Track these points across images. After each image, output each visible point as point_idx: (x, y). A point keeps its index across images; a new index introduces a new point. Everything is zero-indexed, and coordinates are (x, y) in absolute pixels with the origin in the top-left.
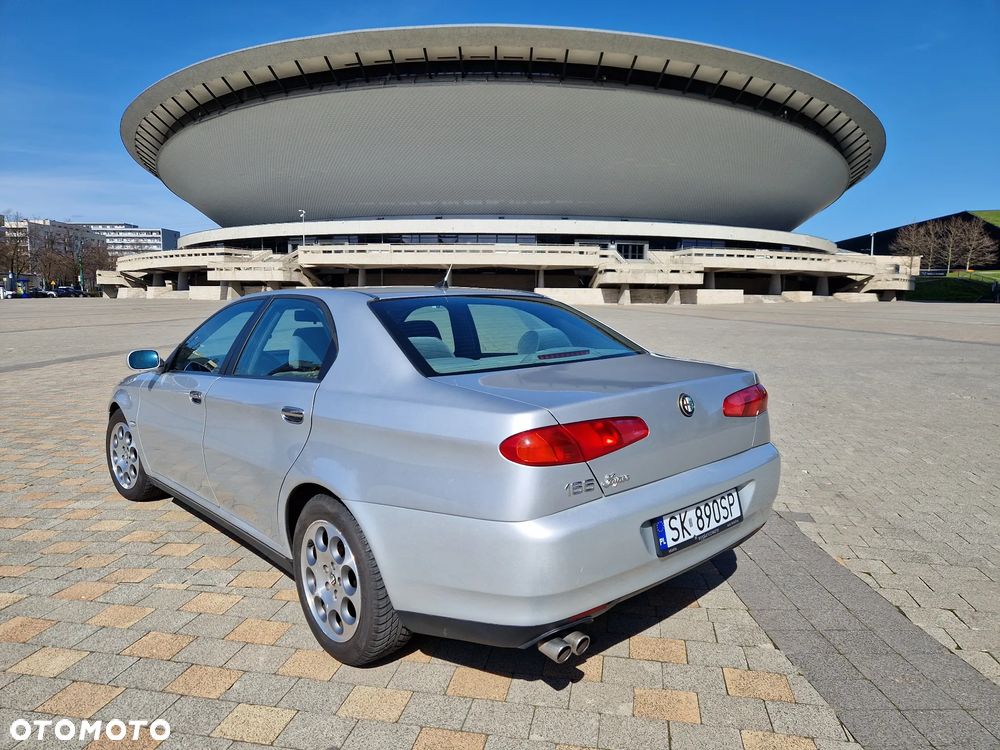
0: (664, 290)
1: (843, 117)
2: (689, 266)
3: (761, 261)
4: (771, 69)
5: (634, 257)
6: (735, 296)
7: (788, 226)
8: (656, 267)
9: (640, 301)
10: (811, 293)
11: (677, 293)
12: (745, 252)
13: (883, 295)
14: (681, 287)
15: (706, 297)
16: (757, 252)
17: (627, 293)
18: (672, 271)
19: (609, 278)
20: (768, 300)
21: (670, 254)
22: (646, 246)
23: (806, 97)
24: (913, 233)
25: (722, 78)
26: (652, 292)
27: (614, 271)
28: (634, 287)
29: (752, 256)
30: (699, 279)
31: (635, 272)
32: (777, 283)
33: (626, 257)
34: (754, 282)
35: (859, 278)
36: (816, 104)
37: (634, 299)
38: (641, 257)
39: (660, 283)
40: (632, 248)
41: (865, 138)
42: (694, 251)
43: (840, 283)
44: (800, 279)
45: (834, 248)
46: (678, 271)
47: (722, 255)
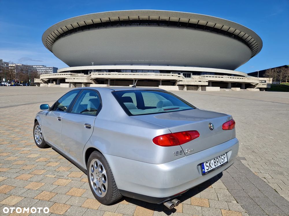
0: (197, 87)
1: (250, 37)
2: (204, 80)
3: (225, 79)
4: (229, 23)
5: (188, 77)
6: (217, 89)
7: (233, 69)
8: (194, 80)
9: (190, 90)
10: (240, 88)
11: (200, 87)
12: (221, 76)
13: (261, 89)
14: (202, 86)
15: (209, 89)
16: (224, 76)
17: (186, 87)
18: (199, 81)
19: (180, 83)
20: (227, 90)
21: (199, 76)
22: (192, 74)
23: (239, 31)
24: (270, 71)
25: (214, 26)
26: (193, 87)
27: (182, 81)
28: (188, 86)
29: (223, 77)
30: (207, 84)
31: (188, 81)
32: (230, 85)
33: (186, 77)
34: (223, 85)
35: (254, 84)
36: (242, 34)
37: (188, 89)
38: (190, 77)
39: (195, 84)
40: (187, 74)
41: (256, 43)
42: (206, 75)
43: (248, 85)
44: (236, 84)
45: (246, 75)
46: (201, 81)
47: (214, 77)
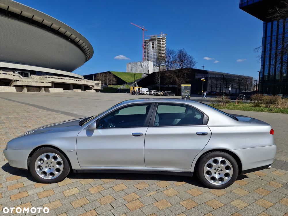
0: (39, 88)
2: (48, 81)
3: (67, 81)
4: (66, 27)
5: (25, 77)
6: (61, 90)
7: (70, 71)
8: (34, 81)
9: (30, 91)
11: (43, 89)
13: (97, 91)
14: (45, 87)
15: (52, 90)
16: (66, 78)
17: (26, 89)
18: (41, 82)
19: (18, 83)
20: (70, 91)
21: (39, 76)
22: (29, 73)
26: (34, 88)
27: (19, 81)
28: (28, 87)
30: (50, 85)
31: (28, 82)
32: (72, 87)
33: (22, 76)
34: (66, 86)
35: (91, 86)
36: (81, 42)
37: (28, 91)
38: (28, 77)
39: (37, 85)
40: (25, 73)
42: (48, 76)
43: (86, 88)
44: (76, 86)
45: (83, 78)
46: (43, 82)
47: (56, 78)
